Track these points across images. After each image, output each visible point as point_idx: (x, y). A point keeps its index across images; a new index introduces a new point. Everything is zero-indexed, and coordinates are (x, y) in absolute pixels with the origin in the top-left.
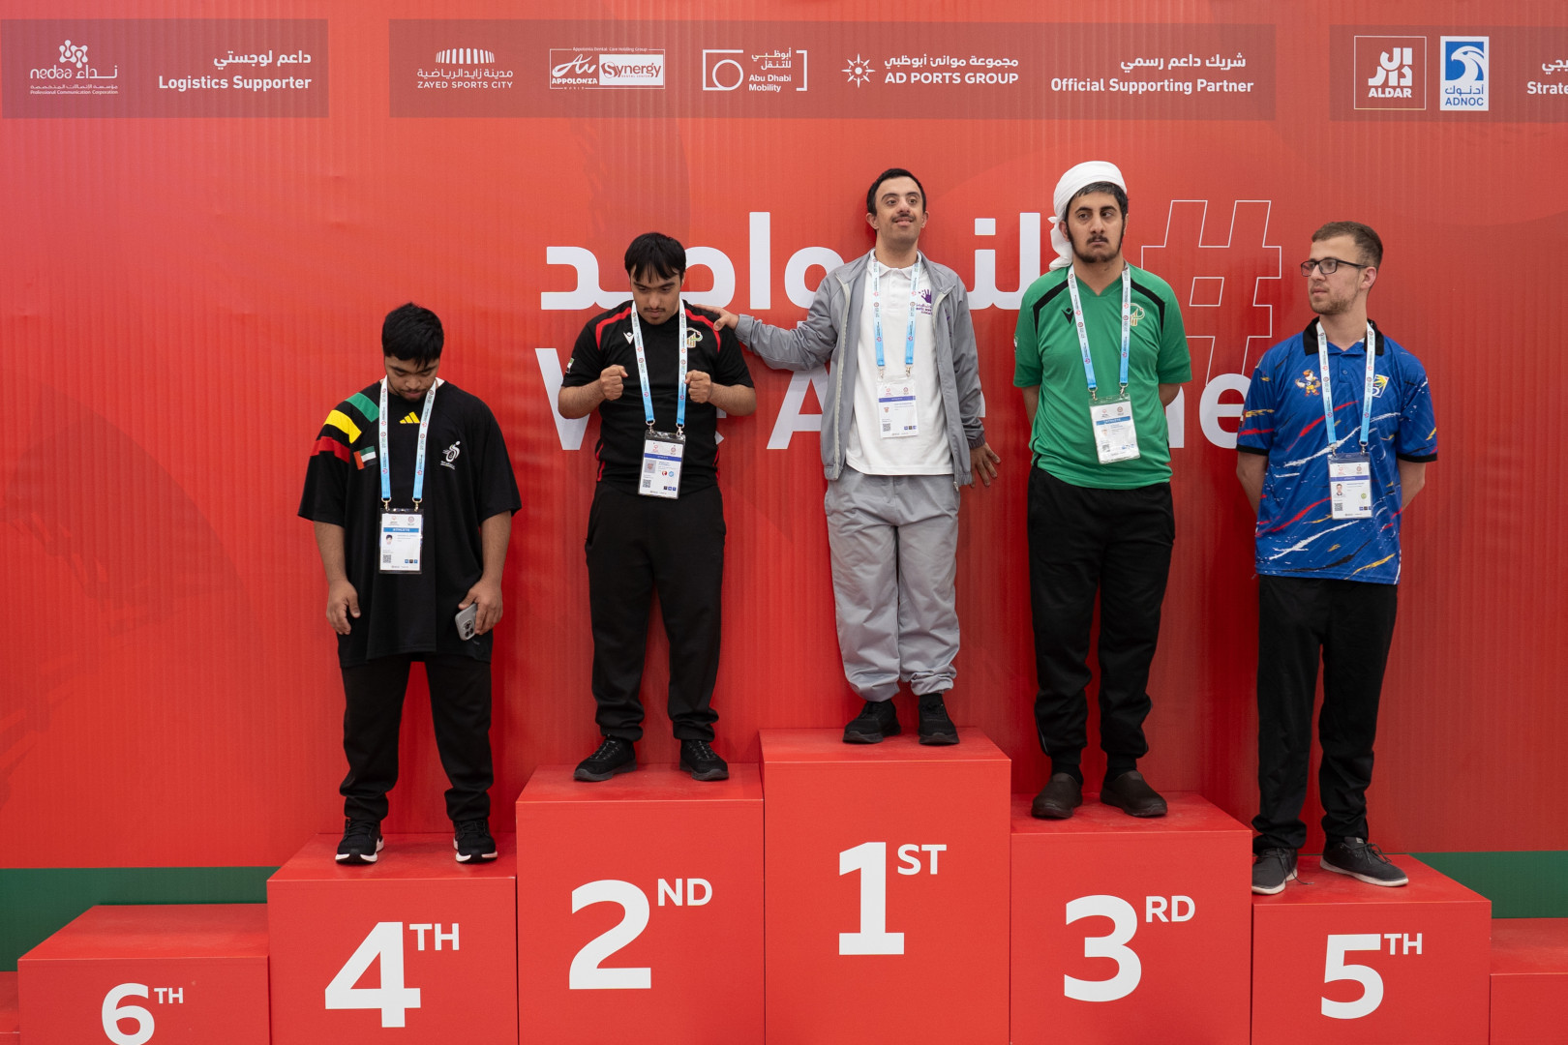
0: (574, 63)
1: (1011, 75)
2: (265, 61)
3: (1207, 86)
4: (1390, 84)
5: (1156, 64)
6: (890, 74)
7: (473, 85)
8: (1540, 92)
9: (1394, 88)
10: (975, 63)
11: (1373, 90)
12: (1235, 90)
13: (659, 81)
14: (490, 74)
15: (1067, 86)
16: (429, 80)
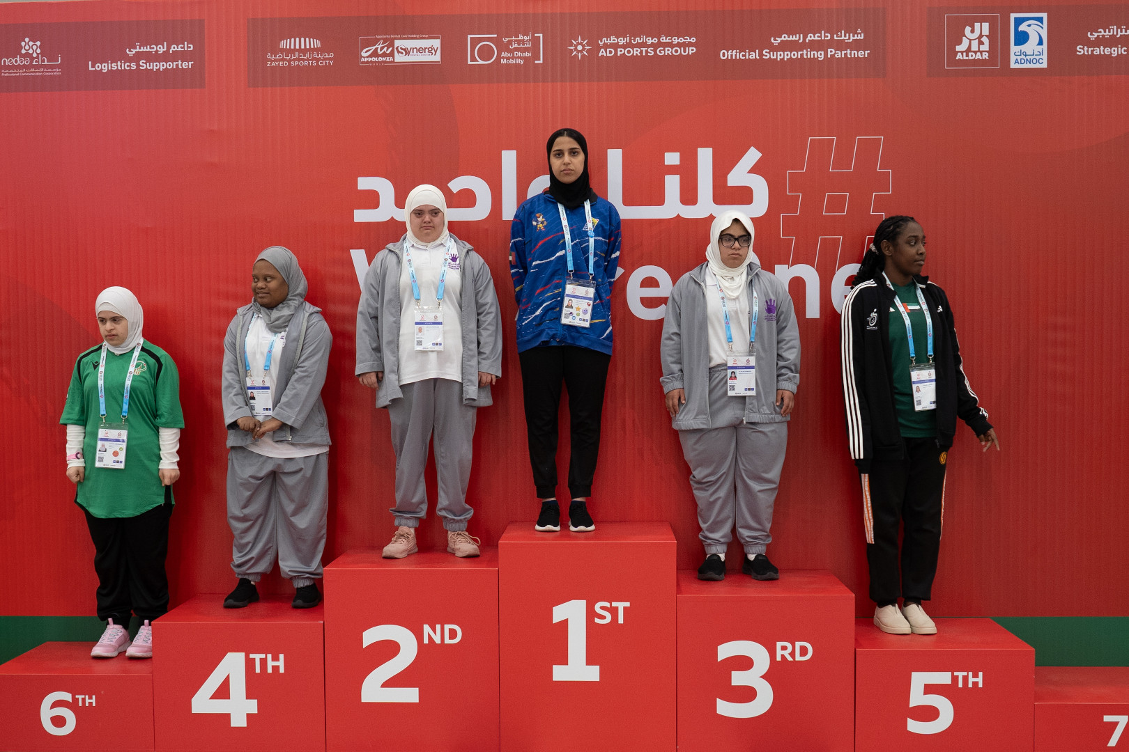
0: (376, 46)
1: (691, 48)
2: (161, 49)
3: (835, 53)
4: (972, 50)
5: (797, 39)
6: (602, 50)
7: (306, 63)
8: (1086, 53)
9: (975, 52)
10: (664, 41)
11: (959, 54)
12: (856, 56)
13: (437, 58)
14: (318, 55)
15: (732, 55)
16: (275, 60)
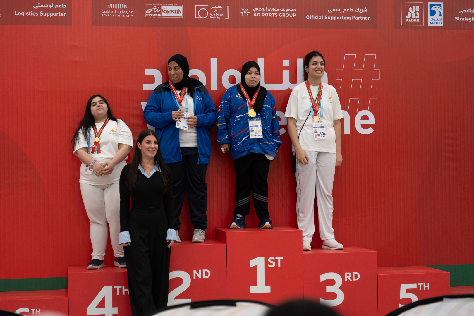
0: (153, 9)
1: (294, 14)
2: (51, 7)
3: (355, 18)
4: (413, 17)
5: (339, 11)
6: (255, 14)
7: (120, 16)
8: (459, 20)
9: (414, 19)
10: (282, 10)
11: (407, 19)
12: (364, 19)
13: (181, 15)
14: (126, 12)
15: (311, 17)
16: (106, 14)
